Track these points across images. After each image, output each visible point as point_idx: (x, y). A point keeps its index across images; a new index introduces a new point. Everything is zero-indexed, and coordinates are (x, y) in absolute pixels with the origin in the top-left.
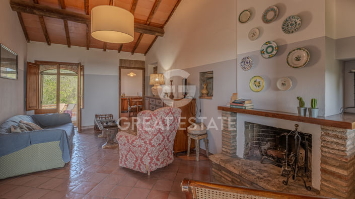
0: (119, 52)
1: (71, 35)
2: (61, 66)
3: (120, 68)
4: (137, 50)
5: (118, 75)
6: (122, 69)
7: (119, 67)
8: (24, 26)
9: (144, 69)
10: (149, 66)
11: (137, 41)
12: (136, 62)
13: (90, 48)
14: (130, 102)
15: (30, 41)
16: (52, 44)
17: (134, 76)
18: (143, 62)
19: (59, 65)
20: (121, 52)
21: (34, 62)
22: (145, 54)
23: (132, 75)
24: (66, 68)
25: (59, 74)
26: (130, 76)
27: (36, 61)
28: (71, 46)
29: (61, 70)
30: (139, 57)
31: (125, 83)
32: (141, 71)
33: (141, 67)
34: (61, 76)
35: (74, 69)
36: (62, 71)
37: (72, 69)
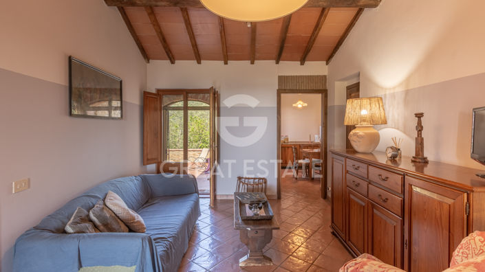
0: (277, 63)
1: (199, 41)
2: (189, 95)
3: (279, 92)
4: (310, 54)
5: (276, 105)
6: (282, 95)
7: (278, 90)
8: (137, 36)
9: (324, 92)
10: (337, 84)
11: (313, 33)
12: (310, 78)
13: (229, 62)
14: (296, 153)
15: (150, 61)
16: (176, 61)
17: (303, 107)
18: (323, 79)
19: (186, 94)
20: (280, 62)
21: (154, 92)
22: (328, 60)
23: (300, 104)
24: (196, 99)
25: (186, 108)
26: (296, 108)
27: (158, 90)
28: (202, 61)
29: (189, 102)
30: (315, 68)
31: (289, 120)
32: (319, 97)
33: (319, 87)
34: (189, 112)
35: (206, 100)
36: (191, 104)
37: (204, 100)
